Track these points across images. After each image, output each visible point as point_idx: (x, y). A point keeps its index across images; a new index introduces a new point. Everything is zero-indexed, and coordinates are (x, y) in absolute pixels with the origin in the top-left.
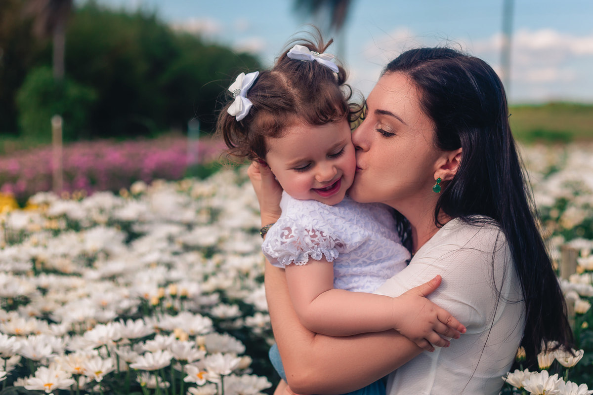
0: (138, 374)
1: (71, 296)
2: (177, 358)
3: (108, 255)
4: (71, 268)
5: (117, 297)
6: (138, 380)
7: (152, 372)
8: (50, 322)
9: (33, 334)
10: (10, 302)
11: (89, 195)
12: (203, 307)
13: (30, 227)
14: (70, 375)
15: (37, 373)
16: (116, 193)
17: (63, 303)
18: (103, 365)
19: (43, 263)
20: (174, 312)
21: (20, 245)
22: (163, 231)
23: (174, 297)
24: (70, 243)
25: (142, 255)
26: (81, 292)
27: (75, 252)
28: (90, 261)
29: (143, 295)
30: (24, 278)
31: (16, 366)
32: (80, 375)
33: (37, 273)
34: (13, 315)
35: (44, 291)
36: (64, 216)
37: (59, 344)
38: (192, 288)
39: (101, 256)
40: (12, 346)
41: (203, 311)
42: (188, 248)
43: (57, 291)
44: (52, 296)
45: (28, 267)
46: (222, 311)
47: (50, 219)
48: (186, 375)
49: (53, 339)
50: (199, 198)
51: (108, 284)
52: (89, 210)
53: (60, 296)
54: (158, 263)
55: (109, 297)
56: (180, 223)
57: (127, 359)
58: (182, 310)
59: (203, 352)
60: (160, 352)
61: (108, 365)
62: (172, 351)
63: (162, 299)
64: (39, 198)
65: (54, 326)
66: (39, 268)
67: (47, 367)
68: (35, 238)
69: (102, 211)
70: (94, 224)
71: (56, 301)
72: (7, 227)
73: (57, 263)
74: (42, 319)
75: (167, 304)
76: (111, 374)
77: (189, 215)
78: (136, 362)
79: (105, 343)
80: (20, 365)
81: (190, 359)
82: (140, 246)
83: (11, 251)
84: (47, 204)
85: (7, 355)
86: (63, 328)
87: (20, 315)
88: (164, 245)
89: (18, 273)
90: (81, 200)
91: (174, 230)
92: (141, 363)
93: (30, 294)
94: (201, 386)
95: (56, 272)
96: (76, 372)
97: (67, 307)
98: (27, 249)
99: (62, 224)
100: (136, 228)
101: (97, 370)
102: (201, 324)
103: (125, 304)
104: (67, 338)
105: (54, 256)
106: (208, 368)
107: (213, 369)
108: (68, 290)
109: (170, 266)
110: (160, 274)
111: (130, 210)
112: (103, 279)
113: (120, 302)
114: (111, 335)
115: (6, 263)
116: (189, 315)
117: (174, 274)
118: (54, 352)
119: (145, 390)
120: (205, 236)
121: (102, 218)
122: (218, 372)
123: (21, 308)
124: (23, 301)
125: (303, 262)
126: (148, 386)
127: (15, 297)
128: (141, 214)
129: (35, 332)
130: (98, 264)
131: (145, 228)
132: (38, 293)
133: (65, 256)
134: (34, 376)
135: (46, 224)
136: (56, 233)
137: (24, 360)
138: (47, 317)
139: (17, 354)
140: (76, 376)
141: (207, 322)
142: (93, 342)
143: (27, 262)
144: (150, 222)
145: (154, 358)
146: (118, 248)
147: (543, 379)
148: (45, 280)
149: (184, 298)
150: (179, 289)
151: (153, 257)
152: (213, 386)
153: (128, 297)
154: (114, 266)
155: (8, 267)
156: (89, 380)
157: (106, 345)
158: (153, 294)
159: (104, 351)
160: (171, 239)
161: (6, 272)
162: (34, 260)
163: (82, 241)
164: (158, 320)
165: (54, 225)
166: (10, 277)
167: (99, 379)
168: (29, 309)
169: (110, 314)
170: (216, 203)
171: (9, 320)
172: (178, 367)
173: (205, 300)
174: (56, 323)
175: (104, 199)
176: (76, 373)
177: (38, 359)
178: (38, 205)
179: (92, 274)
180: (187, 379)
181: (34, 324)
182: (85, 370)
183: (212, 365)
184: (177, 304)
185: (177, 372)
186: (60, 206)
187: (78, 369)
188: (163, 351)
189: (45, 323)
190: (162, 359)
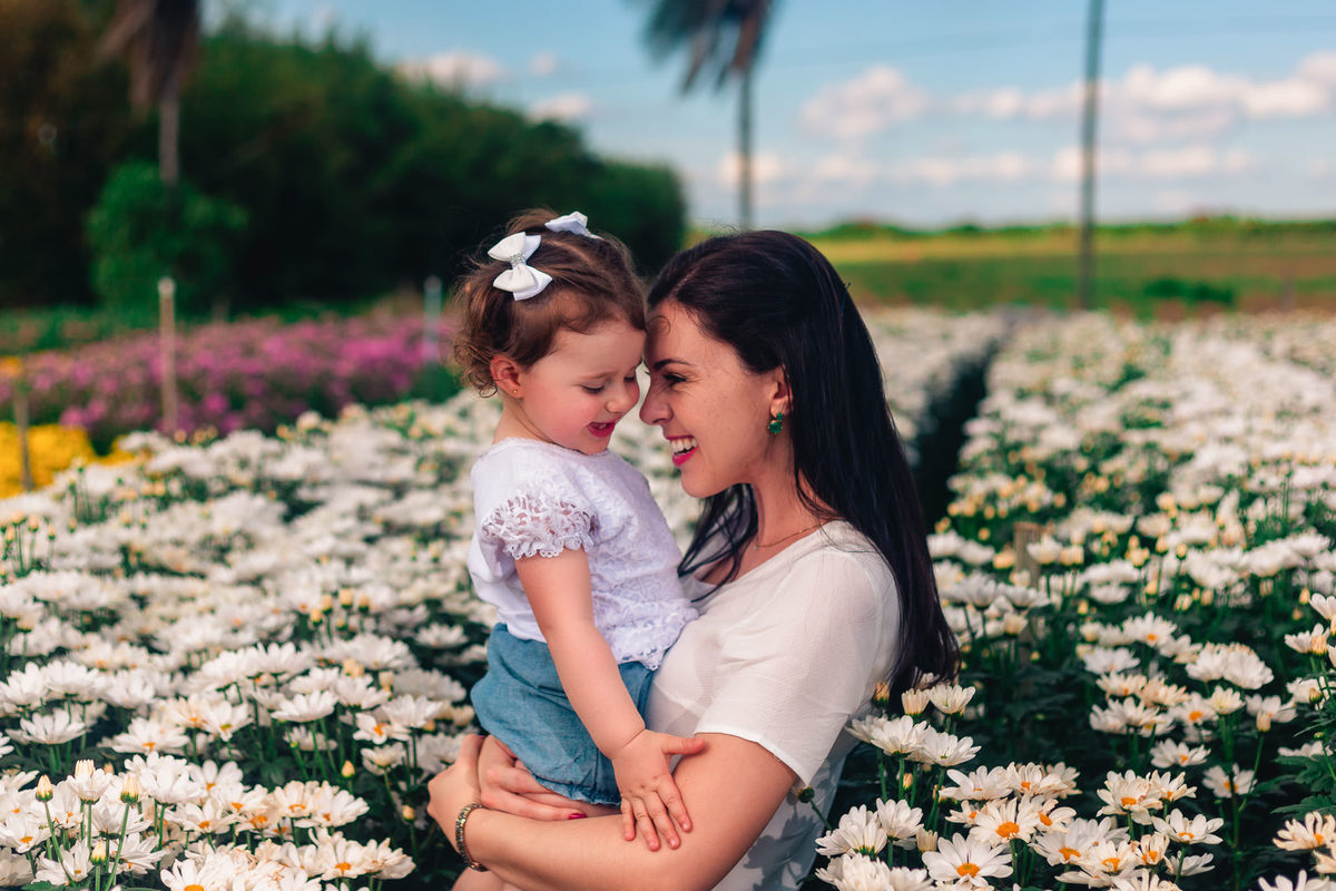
0: (287, 729)
1: (187, 608)
2: (344, 703)
3: (250, 543)
4: (190, 564)
5: (259, 613)
6: (286, 739)
7: (307, 725)
8: (152, 651)
9: (125, 667)
10: (87, 620)
11: (222, 435)
12: (400, 627)
13: (120, 494)
14: (182, 730)
15: (130, 728)
16: (269, 432)
17: (173, 621)
18: (233, 715)
19: (139, 555)
20: (348, 634)
21: (102, 525)
22: (350, 498)
23: (347, 607)
24: (187, 520)
25: (309, 541)
26: (201, 603)
27: (194, 537)
28: (221, 552)
29: (297, 605)
30: (109, 580)
31: (100, 720)
32: (199, 730)
33: (130, 572)
34: (92, 638)
35: (141, 601)
36: (177, 472)
37: (165, 684)
38: (380, 597)
39: (239, 542)
40: (92, 683)
41: (400, 634)
42: (392, 529)
43: (164, 602)
44: (155, 609)
45: (116, 560)
46: (434, 636)
47: (153, 479)
48: (358, 729)
49: (157, 676)
50: (427, 436)
51: (247, 591)
52: (221, 462)
53: (169, 610)
54: (331, 556)
55: (245, 612)
56: (380, 485)
57: (268, 706)
58: (363, 630)
59: (386, 693)
60: (316, 693)
61: (241, 716)
62: (337, 692)
63: (328, 612)
64: (135, 440)
65: (157, 659)
66: (132, 562)
67: (148, 718)
68: (126, 513)
69: (244, 464)
70: (233, 488)
71: (162, 618)
72: (78, 491)
73: (166, 555)
74: (140, 645)
75: (338, 620)
76: (244, 730)
77: (402, 469)
78: (281, 710)
79: (234, 680)
80: (106, 718)
81: (365, 705)
82: (308, 525)
83: (87, 535)
84: (148, 451)
85: (85, 699)
86: (173, 660)
87: (104, 639)
88: (350, 523)
89: (99, 572)
90: (206, 444)
91: (370, 496)
92: (288, 710)
93: (120, 606)
94: (381, 746)
95: (163, 570)
96: (192, 725)
97: (177, 627)
98: (113, 532)
99: (175, 487)
100: (304, 494)
101: (224, 722)
102: (389, 652)
103: (271, 622)
104: (179, 676)
105: (160, 543)
106: (392, 719)
107: (399, 719)
108: (182, 599)
109: (350, 561)
110: (333, 572)
111: (294, 462)
112: (240, 582)
113: (263, 619)
114: (243, 667)
115: (79, 556)
116: (371, 638)
117: (356, 574)
118: (159, 696)
119: (298, 754)
120: (423, 508)
121: (245, 477)
122: (406, 723)
123: (105, 629)
124: (107, 617)
125: (553, 553)
126: (304, 748)
127: (93, 608)
128: (310, 468)
129: (129, 663)
130: (232, 557)
131: (321, 494)
132: (133, 606)
133: (178, 543)
134: (127, 732)
135: (146, 487)
136: (165, 502)
137: (112, 710)
138: (147, 643)
139: (100, 700)
140: (191, 732)
141: (401, 648)
142: (215, 678)
143: (114, 553)
144: (327, 483)
145: (308, 702)
146: (269, 530)
147: (904, 728)
148: (142, 583)
149: (364, 611)
150: (357, 598)
151: (324, 544)
152: (400, 745)
153: (276, 612)
154: (258, 561)
155: (82, 562)
156: (211, 739)
157: (235, 683)
158: (315, 605)
159: (232, 692)
160: (363, 514)
161: (80, 570)
162: (125, 550)
163: (208, 517)
164: (323, 647)
165: (160, 489)
166: (87, 579)
167: (226, 737)
168: (118, 630)
169: (247, 636)
170: (451, 447)
171: (86, 647)
172: (346, 718)
173: (403, 616)
174: (160, 653)
175: (247, 443)
176: (192, 727)
177: (131, 706)
178: (133, 453)
179: (220, 574)
180: (357, 736)
181: (127, 653)
182: (204, 721)
183: (397, 713)
184: (354, 622)
185: (345, 725)
186: (170, 456)
187: (195, 720)
188: (322, 692)
189: (144, 651)
190: (322, 705)
